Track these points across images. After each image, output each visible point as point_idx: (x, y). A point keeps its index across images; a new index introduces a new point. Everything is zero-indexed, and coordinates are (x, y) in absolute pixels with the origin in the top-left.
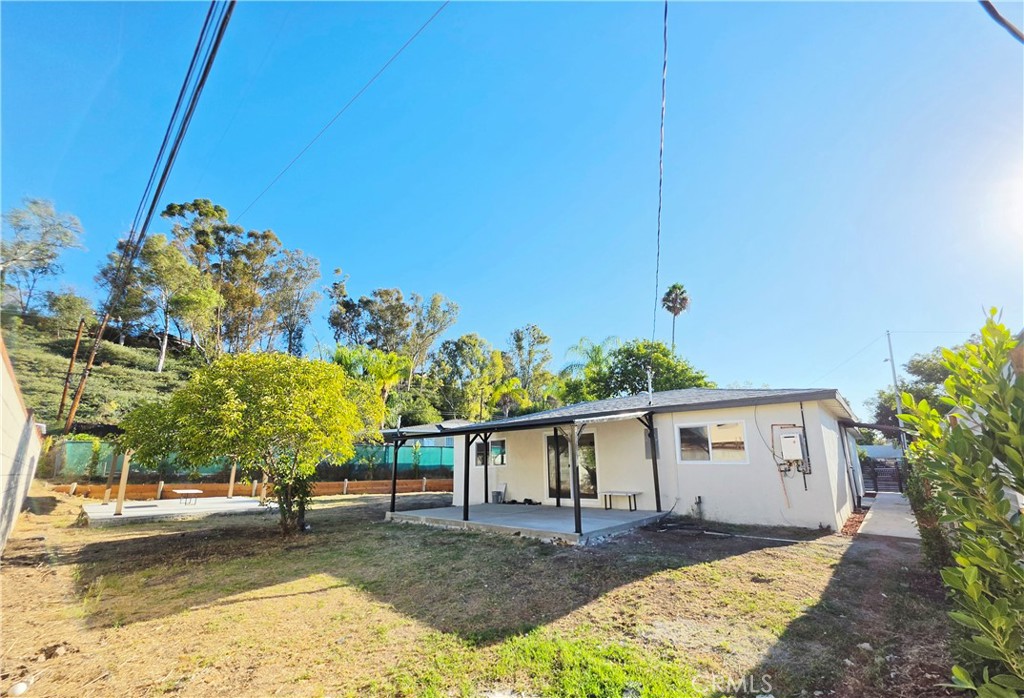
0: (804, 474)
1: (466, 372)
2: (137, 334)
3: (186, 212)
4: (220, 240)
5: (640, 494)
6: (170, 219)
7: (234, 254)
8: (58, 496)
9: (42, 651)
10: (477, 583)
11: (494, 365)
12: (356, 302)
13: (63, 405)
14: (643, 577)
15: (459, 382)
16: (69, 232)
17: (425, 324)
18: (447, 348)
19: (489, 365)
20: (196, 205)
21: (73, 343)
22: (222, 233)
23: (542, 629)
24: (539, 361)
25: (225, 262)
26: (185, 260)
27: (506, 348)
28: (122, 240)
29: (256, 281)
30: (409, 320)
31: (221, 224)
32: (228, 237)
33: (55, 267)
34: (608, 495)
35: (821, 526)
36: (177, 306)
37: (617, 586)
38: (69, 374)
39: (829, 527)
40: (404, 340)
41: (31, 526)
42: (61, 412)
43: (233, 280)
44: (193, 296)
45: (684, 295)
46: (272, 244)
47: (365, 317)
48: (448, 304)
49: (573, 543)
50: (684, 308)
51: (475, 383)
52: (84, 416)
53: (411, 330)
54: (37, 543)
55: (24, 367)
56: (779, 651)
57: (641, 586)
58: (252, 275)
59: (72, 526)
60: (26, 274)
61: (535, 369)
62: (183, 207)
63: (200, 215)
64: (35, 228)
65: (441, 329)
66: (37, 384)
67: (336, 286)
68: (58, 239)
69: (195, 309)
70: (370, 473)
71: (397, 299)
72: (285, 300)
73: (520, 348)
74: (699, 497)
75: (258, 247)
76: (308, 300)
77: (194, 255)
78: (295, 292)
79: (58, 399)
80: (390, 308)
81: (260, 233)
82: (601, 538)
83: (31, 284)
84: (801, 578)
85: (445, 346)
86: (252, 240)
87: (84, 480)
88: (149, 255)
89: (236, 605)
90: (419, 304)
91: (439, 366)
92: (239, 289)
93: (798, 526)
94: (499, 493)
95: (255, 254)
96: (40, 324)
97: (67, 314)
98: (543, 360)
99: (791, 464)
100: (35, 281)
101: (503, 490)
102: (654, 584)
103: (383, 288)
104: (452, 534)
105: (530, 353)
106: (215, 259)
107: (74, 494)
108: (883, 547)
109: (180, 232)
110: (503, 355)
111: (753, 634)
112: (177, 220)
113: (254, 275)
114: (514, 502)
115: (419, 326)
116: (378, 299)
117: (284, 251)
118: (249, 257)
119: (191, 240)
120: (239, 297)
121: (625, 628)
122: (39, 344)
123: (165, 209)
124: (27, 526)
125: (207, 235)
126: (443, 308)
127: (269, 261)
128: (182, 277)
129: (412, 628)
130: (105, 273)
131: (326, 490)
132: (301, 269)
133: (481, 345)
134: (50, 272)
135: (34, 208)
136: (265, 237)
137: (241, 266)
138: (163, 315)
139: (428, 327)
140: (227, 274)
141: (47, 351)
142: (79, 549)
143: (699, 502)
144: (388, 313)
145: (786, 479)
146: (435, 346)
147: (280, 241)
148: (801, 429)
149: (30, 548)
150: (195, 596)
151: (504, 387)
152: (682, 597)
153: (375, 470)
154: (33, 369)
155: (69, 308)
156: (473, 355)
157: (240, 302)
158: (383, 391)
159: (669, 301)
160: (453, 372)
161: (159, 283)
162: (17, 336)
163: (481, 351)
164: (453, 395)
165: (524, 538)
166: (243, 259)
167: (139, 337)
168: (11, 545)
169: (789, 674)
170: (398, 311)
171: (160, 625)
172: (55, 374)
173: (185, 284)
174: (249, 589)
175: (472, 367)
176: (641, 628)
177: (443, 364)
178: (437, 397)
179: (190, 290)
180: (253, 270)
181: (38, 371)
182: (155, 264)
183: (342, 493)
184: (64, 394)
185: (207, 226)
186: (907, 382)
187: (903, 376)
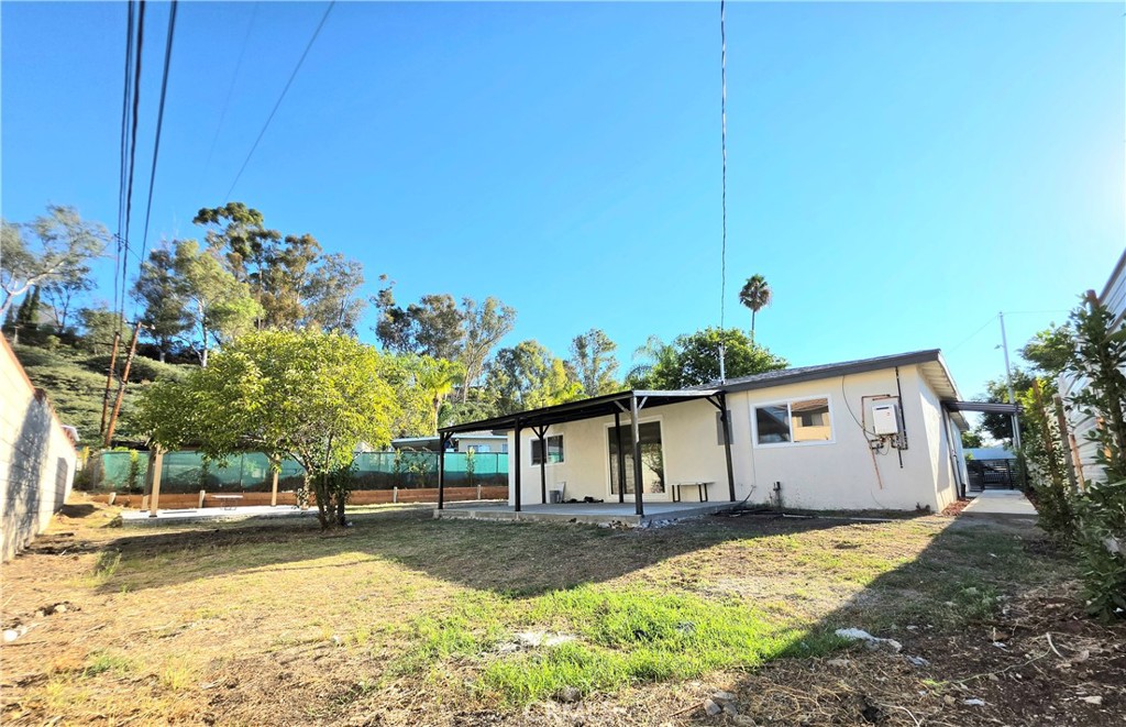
0: (900, 449)
1: (525, 383)
2: (177, 351)
3: (221, 218)
4: (256, 247)
5: (711, 483)
6: (203, 225)
7: (273, 262)
8: (96, 505)
9: (41, 609)
10: (522, 556)
11: (555, 374)
12: (405, 311)
13: (103, 422)
14: (709, 547)
15: (518, 393)
16: (98, 241)
17: (479, 332)
18: (504, 357)
19: (550, 373)
20: (229, 209)
21: (109, 360)
22: (258, 239)
23: (589, 585)
24: (605, 369)
25: (263, 271)
26: (220, 267)
27: (568, 356)
28: (154, 250)
29: (297, 291)
30: (463, 329)
31: (255, 229)
32: (266, 244)
33: (88, 283)
34: (676, 485)
35: (918, 507)
36: (215, 317)
37: (679, 554)
38: (107, 390)
39: (928, 507)
40: (457, 350)
41: (64, 526)
42: (102, 430)
43: (273, 289)
44: (230, 306)
45: (765, 288)
46: (312, 249)
47: (416, 326)
48: (503, 309)
49: (634, 525)
50: (764, 302)
51: (535, 394)
52: (127, 435)
53: (464, 340)
54: (66, 538)
55: (63, 386)
56: (865, 597)
57: (707, 553)
58: (293, 283)
59: (105, 527)
60: (59, 291)
61: (601, 378)
62: (216, 212)
63: (235, 220)
64: (63, 238)
65: (496, 337)
66: (77, 403)
67: (382, 294)
68: (86, 249)
69: (234, 320)
70: (422, 482)
71: (449, 307)
72: (329, 310)
73: (583, 356)
74: (778, 483)
75: (297, 253)
76: (352, 308)
77: (230, 265)
78: (339, 301)
79: (98, 417)
80: (441, 315)
81: (299, 237)
82: (666, 521)
83: (65, 300)
84: (895, 543)
85: (501, 354)
86: (290, 246)
87: (123, 491)
88: (182, 263)
89: (256, 574)
90: (472, 310)
91: (496, 377)
92: (279, 300)
93: (891, 508)
94: (557, 492)
95: (295, 261)
96: (77, 343)
97: (103, 330)
98: (609, 368)
99: (884, 440)
100: (68, 297)
101: (561, 489)
102: (722, 551)
103: (434, 294)
104: (501, 524)
105: (594, 361)
106: (253, 268)
107: (113, 504)
108: (992, 523)
109: (214, 239)
110: (565, 364)
111: (835, 584)
112: (210, 227)
113: (295, 284)
114: (574, 501)
115: (473, 334)
116: (428, 307)
117: (325, 257)
118: (288, 263)
119: (226, 249)
120: (281, 309)
121: (685, 583)
122: (77, 362)
123: (197, 215)
124: (60, 526)
125: (243, 242)
126: (499, 313)
127: (310, 268)
128: (218, 285)
129: (444, 589)
130: (139, 286)
131: (374, 499)
132: (343, 274)
133: (541, 353)
134: (83, 288)
135: (60, 216)
136: (304, 241)
137: (280, 275)
138: (200, 327)
139: (483, 335)
140: (267, 283)
141: (85, 369)
142: (107, 542)
143: (778, 488)
144: (439, 320)
145: (878, 457)
146: (491, 354)
147: (320, 246)
148: (897, 399)
149: (58, 542)
150: (214, 568)
151: (565, 393)
152: (755, 560)
153: (427, 478)
154: (72, 388)
155: (104, 323)
156: (532, 364)
157: (281, 313)
158: (435, 401)
159: (748, 296)
160: (510, 384)
161: (194, 293)
162: (54, 354)
163: (541, 359)
164: (512, 407)
165: (580, 524)
166: (282, 267)
167: (179, 355)
168: (39, 540)
169: (877, 613)
170: (450, 318)
171: (172, 590)
172: (95, 393)
173: (222, 292)
174: (273, 563)
175: (531, 376)
176: (704, 583)
177: (500, 374)
178: (495, 411)
179: (228, 299)
180: (293, 278)
181: (78, 390)
182: (189, 272)
183: (392, 502)
184: (104, 412)
185: (242, 231)
186: (1021, 370)
187: (1018, 363)
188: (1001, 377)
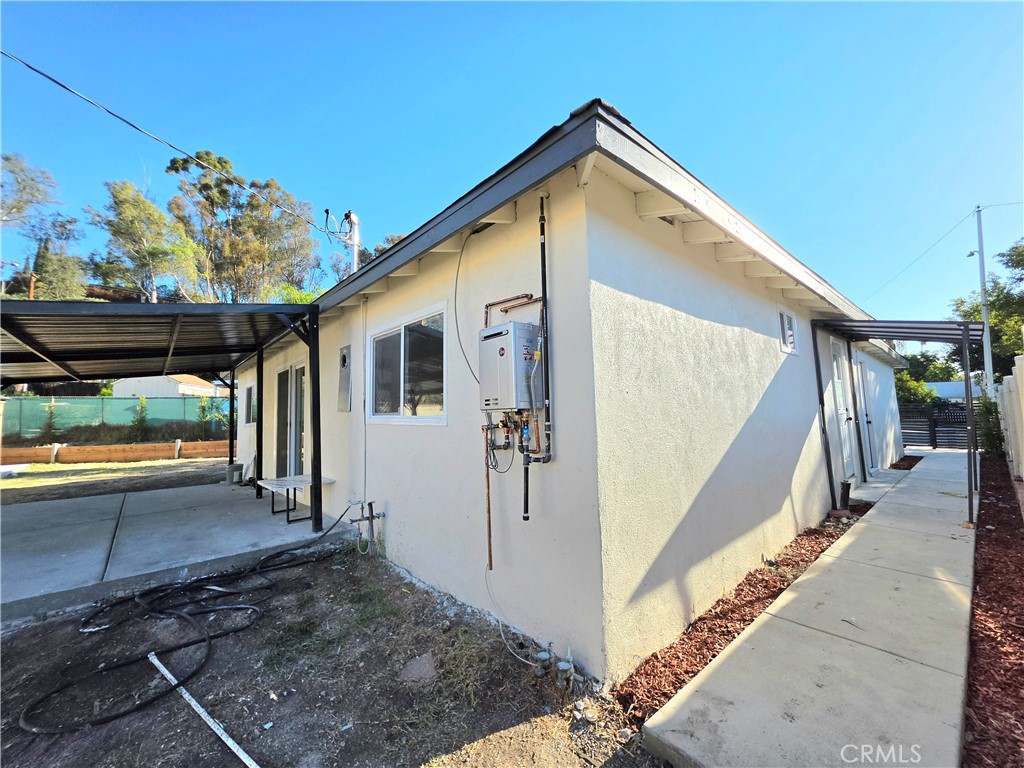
0: (527, 459)
3: (191, 167)
6: (175, 174)
7: (240, 207)
16: (42, 187)
20: (198, 158)
22: (225, 185)
25: (232, 217)
31: (223, 176)
32: (232, 189)
33: (76, 233)
44: (167, 247)
46: (276, 193)
62: (186, 161)
63: (204, 168)
68: (32, 195)
74: (371, 504)
75: (261, 198)
81: (263, 183)
86: (253, 190)
95: (257, 205)
109: (187, 188)
112: (182, 176)
118: (253, 208)
119: (195, 195)
123: (169, 164)
125: (211, 188)
131: (152, 454)
134: (72, 238)
136: (267, 186)
137: (248, 220)
140: (235, 228)
148: (539, 306)
161: (130, 234)
173: (159, 234)
180: (259, 222)
183: (174, 458)
185: (210, 179)
186: (1002, 282)
187: (997, 274)
188: (971, 292)
